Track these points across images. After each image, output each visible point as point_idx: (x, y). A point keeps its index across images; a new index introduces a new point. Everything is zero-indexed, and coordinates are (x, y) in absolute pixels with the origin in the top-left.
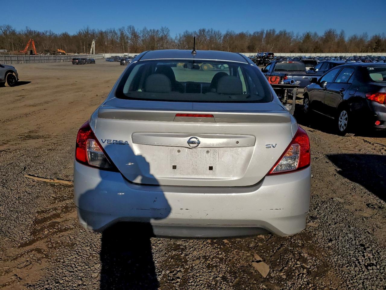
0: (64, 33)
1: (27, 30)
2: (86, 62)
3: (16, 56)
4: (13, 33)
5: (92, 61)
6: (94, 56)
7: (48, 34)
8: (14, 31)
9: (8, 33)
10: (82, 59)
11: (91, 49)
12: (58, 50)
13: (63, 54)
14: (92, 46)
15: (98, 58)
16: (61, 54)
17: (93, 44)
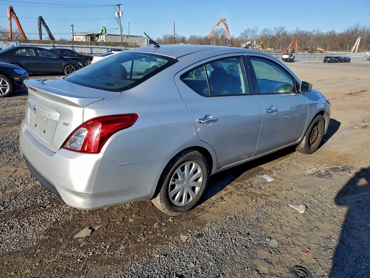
0: (331, 31)
1: (297, 31)
2: (339, 60)
3: (276, 54)
4: (285, 34)
5: (347, 60)
6: (356, 54)
7: (315, 33)
8: (286, 32)
9: (281, 34)
10: (335, 57)
11: (354, 47)
12: (318, 48)
13: (321, 52)
14: (356, 44)
15: (359, 56)
16: (318, 52)
17: (358, 41)
